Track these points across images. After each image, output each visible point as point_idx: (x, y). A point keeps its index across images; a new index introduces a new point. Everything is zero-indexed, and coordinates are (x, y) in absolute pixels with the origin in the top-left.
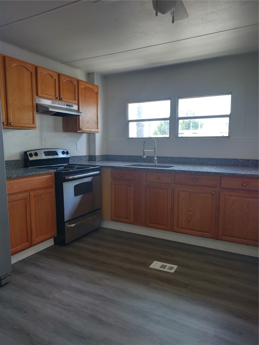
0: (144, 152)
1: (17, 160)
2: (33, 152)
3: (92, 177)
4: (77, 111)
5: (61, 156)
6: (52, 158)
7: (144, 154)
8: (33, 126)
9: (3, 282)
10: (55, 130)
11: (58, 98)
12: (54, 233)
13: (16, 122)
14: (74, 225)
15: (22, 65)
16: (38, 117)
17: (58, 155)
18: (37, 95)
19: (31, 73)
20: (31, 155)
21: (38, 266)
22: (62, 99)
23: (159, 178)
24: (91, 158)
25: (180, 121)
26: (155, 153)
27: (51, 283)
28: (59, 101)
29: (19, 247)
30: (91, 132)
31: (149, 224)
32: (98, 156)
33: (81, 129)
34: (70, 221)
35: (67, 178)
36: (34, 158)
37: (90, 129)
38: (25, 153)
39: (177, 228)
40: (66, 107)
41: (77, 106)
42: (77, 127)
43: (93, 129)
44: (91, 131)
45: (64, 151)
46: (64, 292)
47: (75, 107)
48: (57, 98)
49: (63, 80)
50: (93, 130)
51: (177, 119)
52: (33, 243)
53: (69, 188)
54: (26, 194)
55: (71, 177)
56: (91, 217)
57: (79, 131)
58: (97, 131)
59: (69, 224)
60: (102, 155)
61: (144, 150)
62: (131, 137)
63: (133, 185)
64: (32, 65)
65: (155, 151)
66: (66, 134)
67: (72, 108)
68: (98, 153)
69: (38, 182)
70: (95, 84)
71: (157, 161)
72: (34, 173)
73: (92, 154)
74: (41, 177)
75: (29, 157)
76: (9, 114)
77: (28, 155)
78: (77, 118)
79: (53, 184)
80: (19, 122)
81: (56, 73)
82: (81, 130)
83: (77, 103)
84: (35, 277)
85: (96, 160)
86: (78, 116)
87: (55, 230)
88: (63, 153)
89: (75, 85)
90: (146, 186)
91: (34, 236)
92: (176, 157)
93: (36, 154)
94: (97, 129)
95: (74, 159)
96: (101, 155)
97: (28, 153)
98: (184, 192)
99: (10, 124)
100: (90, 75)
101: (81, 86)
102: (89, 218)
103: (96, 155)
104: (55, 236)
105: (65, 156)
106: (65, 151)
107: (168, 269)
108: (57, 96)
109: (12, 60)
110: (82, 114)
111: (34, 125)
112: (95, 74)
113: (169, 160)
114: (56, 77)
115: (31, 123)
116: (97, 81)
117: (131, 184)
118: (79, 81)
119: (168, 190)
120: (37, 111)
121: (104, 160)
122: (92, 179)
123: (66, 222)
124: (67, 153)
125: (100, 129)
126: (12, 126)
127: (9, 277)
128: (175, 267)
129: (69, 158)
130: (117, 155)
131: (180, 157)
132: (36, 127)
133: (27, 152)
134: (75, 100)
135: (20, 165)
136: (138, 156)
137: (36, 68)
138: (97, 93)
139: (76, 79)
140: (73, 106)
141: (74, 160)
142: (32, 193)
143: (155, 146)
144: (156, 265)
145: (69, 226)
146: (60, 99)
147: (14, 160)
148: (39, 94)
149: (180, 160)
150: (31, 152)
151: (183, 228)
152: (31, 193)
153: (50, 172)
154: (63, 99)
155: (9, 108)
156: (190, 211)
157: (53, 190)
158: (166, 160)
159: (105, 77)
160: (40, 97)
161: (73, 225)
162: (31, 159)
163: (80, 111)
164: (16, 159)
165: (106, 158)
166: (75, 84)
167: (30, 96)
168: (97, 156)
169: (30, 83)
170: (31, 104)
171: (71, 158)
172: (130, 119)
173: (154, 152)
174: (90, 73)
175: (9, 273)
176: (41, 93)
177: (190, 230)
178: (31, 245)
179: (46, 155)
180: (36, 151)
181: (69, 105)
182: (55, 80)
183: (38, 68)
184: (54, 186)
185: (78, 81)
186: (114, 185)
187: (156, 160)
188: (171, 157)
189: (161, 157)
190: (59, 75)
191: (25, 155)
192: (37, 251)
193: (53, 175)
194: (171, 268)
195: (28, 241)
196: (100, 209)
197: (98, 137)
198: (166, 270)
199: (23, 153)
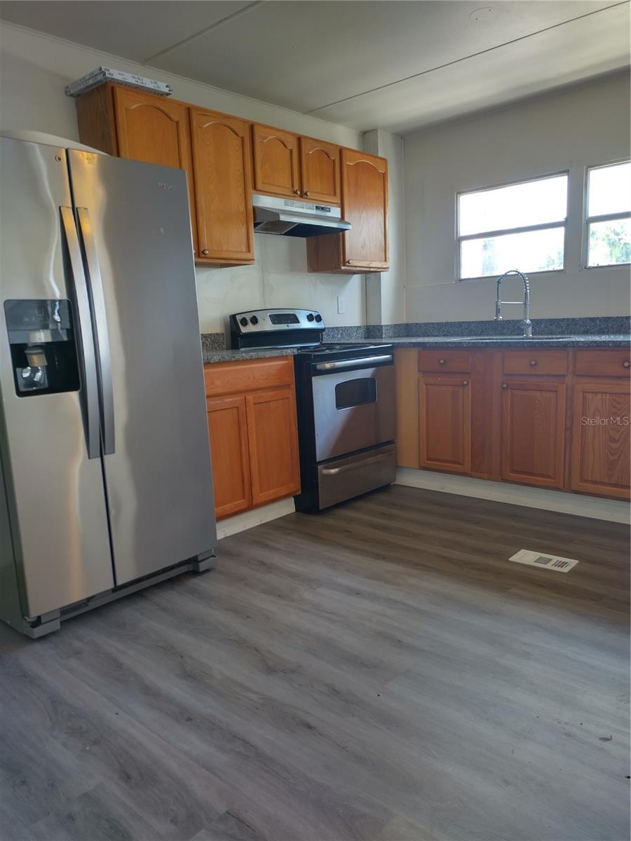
0: (497, 306)
1: (217, 334)
2: (248, 317)
3: (373, 369)
4: (338, 220)
5: (305, 324)
6: (288, 328)
7: (498, 311)
8: (248, 256)
9: (203, 566)
10: (293, 268)
11: (299, 193)
12: (296, 486)
13: (215, 248)
14: (337, 470)
15: (225, 122)
16: (257, 239)
17: (299, 322)
18: (255, 188)
19: (242, 138)
20: (244, 322)
21: (266, 546)
22: (306, 194)
23: (535, 365)
24: (372, 331)
25: (593, 227)
26: (525, 307)
27: (293, 575)
28: (301, 199)
29: (228, 507)
30: (372, 270)
31: (510, 474)
32: (388, 325)
33: (348, 262)
34: (329, 462)
35: (320, 366)
36: (250, 328)
37: (369, 262)
38: (233, 317)
39: (580, 484)
40: (314, 212)
41: (340, 209)
42: (339, 258)
43: (374, 261)
44: (371, 266)
45: (311, 315)
46: (322, 590)
47: (335, 212)
48: (296, 193)
49: (309, 151)
50: (375, 264)
51: (584, 222)
52: (255, 502)
53: (324, 390)
54: (238, 398)
55: (328, 366)
56: (373, 458)
57: (343, 268)
58: (385, 266)
59: (326, 468)
60: (396, 325)
61: (497, 302)
62: (467, 277)
63: (470, 384)
64: (244, 121)
65: (525, 304)
66: (314, 277)
67: (328, 214)
68: (386, 318)
69: (262, 375)
70: (381, 154)
71: (530, 329)
72: (254, 354)
73: (372, 322)
74: (266, 364)
75: (240, 325)
76: (200, 229)
77: (239, 323)
78: (338, 237)
79: (291, 379)
80: (220, 249)
81: (294, 134)
82: (348, 264)
83: (339, 202)
84: (262, 563)
85: (381, 335)
86: (341, 233)
87: (298, 479)
88: (310, 318)
89: (334, 160)
90: (503, 384)
91: (256, 488)
92: (580, 319)
93: (255, 321)
94: (385, 261)
95: (332, 333)
96: (395, 323)
97: (239, 318)
98: (599, 396)
99: (203, 253)
100: (367, 135)
101: (349, 163)
102: (369, 459)
103: (383, 324)
104: (297, 494)
105: (313, 325)
106: (314, 315)
107: (555, 565)
108: (296, 187)
109: (205, 113)
110: (350, 227)
111: (248, 254)
112: (379, 130)
113: (562, 327)
114: (292, 144)
115: (244, 249)
116: (385, 148)
117: (465, 383)
118: (344, 151)
119: (557, 391)
120: (256, 225)
121: (400, 337)
122: (374, 374)
123: (321, 462)
124: (319, 319)
125: (392, 262)
126: (206, 258)
127: (212, 559)
128: (573, 563)
129: (323, 330)
130: (432, 324)
131: (592, 316)
132: (254, 260)
133: (237, 316)
134: (335, 194)
135: (223, 343)
136: (482, 322)
137: (252, 127)
138: (384, 176)
139: (337, 146)
140: (329, 209)
141: (333, 336)
142: (250, 397)
143: (526, 293)
144: (526, 557)
145: (325, 471)
146: (303, 195)
147: (211, 334)
148: (259, 186)
149: (593, 324)
150: (243, 316)
151: (596, 483)
152: (247, 397)
153: (285, 354)
154: (308, 194)
155: (201, 219)
156: (614, 440)
157: (291, 393)
158: (556, 326)
159: (402, 138)
160: (260, 193)
161: (333, 471)
162: (244, 330)
163: (346, 219)
164: (216, 332)
165: (407, 329)
166: (334, 157)
167: (241, 190)
168: (385, 326)
169: (240, 161)
170: (242, 208)
171: (326, 330)
172: (463, 233)
173: (523, 306)
174: (368, 132)
175: (211, 550)
176: (263, 183)
177: (615, 485)
178: (251, 507)
179: (274, 323)
180: (254, 314)
181: (323, 208)
182: (291, 151)
183: (256, 129)
184: (293, 386)
185: (341, 150)
186: (424, 386)
187: (529, 325)
188: (568, 319)
189: (541, 320)
190: (299, 139)
191: (234, 322)
192: (261, 521)
193: (291, 361)
194: (563, 565)
195: (244, 498)
196: (394, 443)
197: (387, 280)
198: (549, 566)
199: (229, 319)
